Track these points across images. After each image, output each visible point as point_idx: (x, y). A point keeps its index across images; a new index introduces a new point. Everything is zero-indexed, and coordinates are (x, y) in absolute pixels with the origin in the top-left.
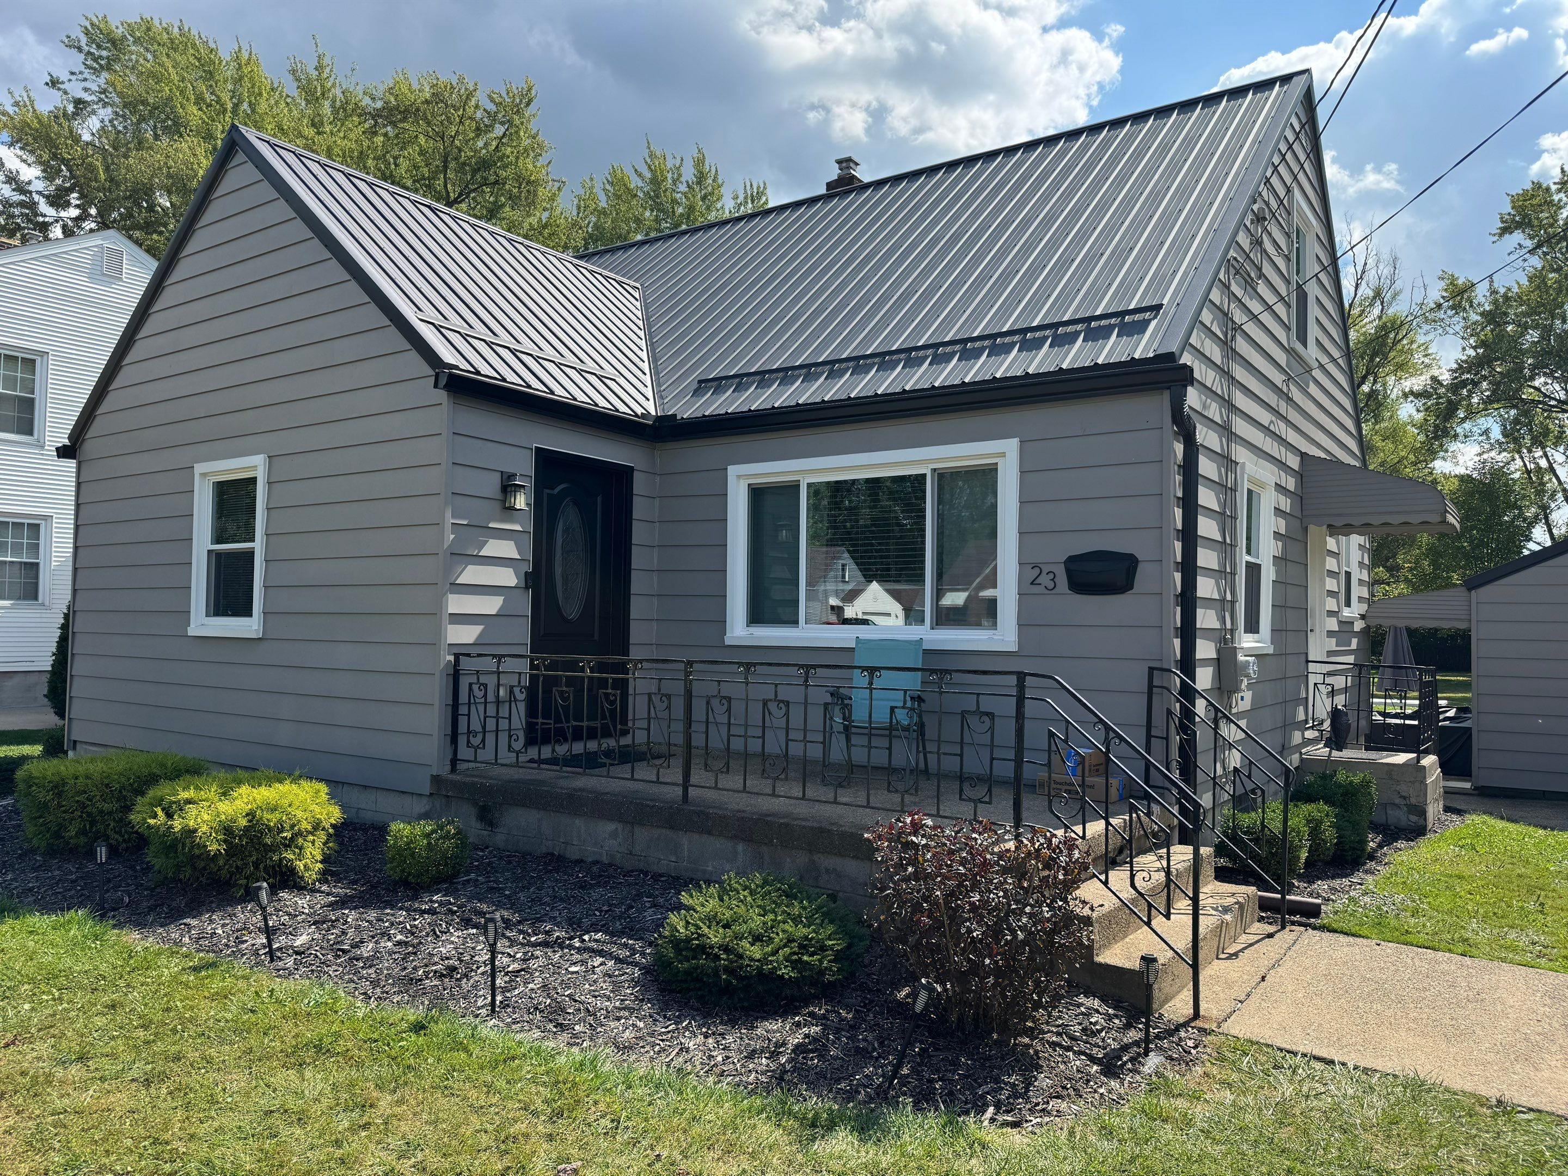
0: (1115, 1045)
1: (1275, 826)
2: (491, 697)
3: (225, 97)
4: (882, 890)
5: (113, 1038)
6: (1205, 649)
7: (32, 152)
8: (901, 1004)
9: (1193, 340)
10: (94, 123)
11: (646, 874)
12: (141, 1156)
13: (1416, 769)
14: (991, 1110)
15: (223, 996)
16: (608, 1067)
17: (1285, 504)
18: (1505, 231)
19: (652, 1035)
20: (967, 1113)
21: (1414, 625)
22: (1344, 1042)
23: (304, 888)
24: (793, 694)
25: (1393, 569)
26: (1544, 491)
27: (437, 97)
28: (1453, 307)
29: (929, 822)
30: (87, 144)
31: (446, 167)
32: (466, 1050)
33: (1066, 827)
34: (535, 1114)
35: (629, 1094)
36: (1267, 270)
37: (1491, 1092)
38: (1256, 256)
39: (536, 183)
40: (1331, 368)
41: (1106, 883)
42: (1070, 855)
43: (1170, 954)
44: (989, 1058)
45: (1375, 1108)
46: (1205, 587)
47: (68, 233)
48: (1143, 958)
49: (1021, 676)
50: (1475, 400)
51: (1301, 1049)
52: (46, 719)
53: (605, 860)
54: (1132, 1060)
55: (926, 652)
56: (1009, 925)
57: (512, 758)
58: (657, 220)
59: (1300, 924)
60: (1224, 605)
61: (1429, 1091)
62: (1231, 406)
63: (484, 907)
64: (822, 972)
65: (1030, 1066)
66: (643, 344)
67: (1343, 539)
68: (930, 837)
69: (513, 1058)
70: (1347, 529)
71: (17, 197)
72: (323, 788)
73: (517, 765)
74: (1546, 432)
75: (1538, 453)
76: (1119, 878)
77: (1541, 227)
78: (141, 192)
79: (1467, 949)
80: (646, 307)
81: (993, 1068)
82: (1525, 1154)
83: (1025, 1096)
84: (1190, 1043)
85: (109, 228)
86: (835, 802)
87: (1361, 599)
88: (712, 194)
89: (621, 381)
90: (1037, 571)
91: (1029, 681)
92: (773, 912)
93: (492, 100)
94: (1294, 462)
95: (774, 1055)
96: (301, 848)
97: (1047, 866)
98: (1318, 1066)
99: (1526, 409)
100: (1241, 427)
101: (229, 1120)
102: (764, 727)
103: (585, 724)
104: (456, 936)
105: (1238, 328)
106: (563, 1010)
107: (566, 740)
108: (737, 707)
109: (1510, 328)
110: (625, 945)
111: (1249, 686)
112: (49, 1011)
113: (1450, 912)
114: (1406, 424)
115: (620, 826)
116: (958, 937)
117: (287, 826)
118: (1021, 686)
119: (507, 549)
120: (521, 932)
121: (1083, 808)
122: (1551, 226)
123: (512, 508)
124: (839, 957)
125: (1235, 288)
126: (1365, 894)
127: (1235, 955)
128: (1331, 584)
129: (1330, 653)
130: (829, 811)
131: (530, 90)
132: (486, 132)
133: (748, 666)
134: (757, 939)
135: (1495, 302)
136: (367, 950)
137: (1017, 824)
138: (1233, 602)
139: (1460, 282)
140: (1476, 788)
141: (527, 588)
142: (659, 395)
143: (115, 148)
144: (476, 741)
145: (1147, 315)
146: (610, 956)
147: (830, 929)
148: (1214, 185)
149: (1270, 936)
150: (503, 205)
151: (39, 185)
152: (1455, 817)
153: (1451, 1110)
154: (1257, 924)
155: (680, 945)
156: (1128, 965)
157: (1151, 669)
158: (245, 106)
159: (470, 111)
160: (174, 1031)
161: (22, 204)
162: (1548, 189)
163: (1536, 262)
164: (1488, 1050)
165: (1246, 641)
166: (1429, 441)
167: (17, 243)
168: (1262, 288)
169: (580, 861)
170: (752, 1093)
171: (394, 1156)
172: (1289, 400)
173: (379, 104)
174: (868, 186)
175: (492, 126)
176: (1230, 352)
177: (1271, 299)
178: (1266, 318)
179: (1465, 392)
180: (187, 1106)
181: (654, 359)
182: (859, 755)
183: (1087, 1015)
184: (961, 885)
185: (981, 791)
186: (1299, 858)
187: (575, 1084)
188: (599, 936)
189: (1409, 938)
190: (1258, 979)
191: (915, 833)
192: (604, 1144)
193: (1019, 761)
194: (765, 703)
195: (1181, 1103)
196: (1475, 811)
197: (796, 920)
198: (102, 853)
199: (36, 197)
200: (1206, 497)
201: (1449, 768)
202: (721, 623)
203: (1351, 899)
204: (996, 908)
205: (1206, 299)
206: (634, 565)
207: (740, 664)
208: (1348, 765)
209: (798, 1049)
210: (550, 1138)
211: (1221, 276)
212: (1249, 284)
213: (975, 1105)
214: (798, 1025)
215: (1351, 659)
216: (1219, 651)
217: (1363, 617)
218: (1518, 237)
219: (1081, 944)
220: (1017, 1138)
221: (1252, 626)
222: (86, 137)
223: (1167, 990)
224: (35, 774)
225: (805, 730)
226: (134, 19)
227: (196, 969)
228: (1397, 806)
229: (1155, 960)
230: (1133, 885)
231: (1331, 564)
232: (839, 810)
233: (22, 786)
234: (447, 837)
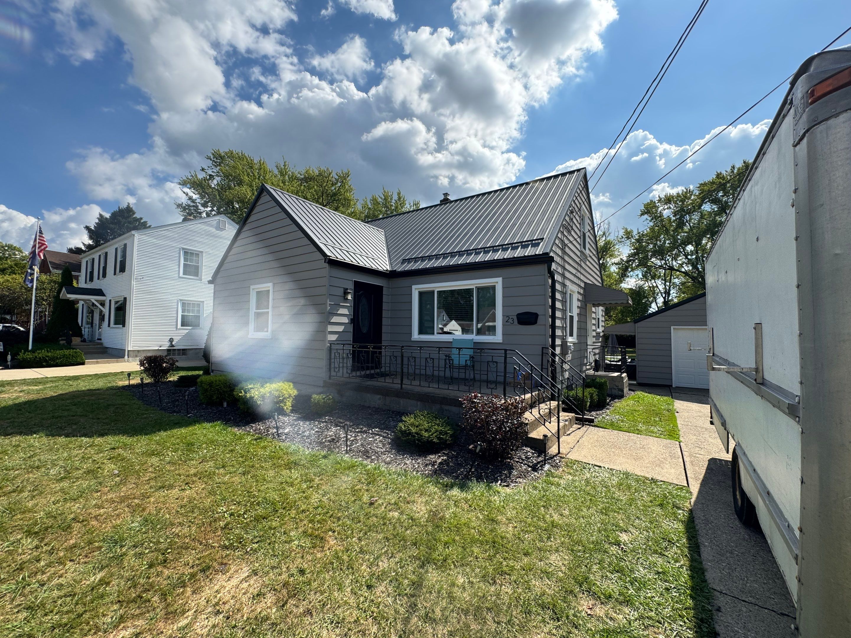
0: (535, 462)
1: (580, 395)
2: (341, 357)
3: (256, 174)
4: (466, 416)
5: (233, 461)
6: (558, 342)
7: (197, 191)
8: (470, 450)
9: (553, 249)
10: (215, 182)
11: (390, 411)
12: (244, 497)
13: (620, 378)
14: (500, 481)
15: (265, 448)
16: (383, 469)
17: (580, 298)
18: (642, 214)
19: (395, 459)
20: (492, 482)
21: (619, 334)
22: (604, 461)
23: (286, 415)
24: (435, 356)
25: (610, 317)
26: (655, 293)
27: (320, 174)
28: (626, 238)
29: (479, 395)
30: (214, 188)
31: (323, 196)
32: (340, 464)
33: (519, 396)
34: (363, 483)
35: (390, 477)
36: (574, 227)
37: (650, 477)
38: (571, 224)
39: (350, 200)
40: (593, 257)
41: (531, 413)
42: (522, 405)
43: (551, 434)
44: (498, 466)
45: (615, 480)
46: (558, 323)
47: (208, 215)
48: (544, 435)
49: (506, 350)
50: (634, 265)
51: (591, 463)
52: (203, 363)
53: (377, 407)
54: (541, 466)
55: (474, 343)
56: (504, 426)
57: (348, 375)
58: (386, 211)
59: (588, 425)
60: (563, 328)
61: (631, 475)
62: (564, 269)
63: (341, 421)
64: (446, 440)
65: (510, 468)
66: (385, 248)
67: (597, 308)
68: (479, 400)
69: (354, 466)
70: (598, 305)
71: (192, 204)
72: (291, 384)
73: (349, 377)
74: (655, 275)
75: (653, 281)
76: (535, 411)
77: (653, 213)
78: (230, 203)
79: (639, 432)
80: (386, 237)
81: (499, 469)
82: (661, 494)
83: (509, 477)
84: (558, 461)
85: (221, 214)
86: (448, 389)
87: (602, 326)
88: (403, 203)
89: (379, 259)
90: (508, 318)
91: (508, 352)
92: (431, 422)
93: (337, 175)
94: (582, 285)
95: (433, 465)
96: (285, 403)
97: (515, 408)
98: (597, 468)
99: (649, 268)
100: (567, 275)
101: (271, 485)
102: (426, 366)
103: (370, 365)
104: (334, 429)
105: (566, 245)
106: (368, 452)
107: (364, 370)
108: (418, 360)
109: (644, 244)
110: (385, 432)
111: (571, 353)
112: (212, 453)
113: (633, 421)
114: (613, 273)
115: (381, 396)
116: (488, 430)
117: (281, 396)
118: (506, 354)
119: (345, 311)
120: (353, 428)
121: (524, 390)
122: (656, 213)
123: (347, 299)
124: (451, 436)
125: (565, 233)
126: (607, 416)
127: (569, 434)
128: (594, 322)
129: (594, 342)
130: (446, 392)
131: (349, 172)
132: (335, 185)
133: (421, 347)
134: (426, 431)
135: (639, 236)
136: (307, 433)
137: (505, 396)
138: (566, 327)
139: (629, 230)
140: (638, 383)
141: (351, 323)
142: (391, 264)
143: (222, 189)
144: (337, 370)
145: (539, 241)
146: (380, 435)
147: (449, 428)
148: (558, 201)
149: (579, 428)
150: (340, 207)
151: (198, 201)
152: (632, 392)
153: (638, 481)
154: (575, 425)
155: (403, 433)
156: (538, 438)
157: (543, 348)
158: (261, 177)
159: (330, 178)
160: (251, 458)
161: (194, 206)
162: (655, 202)
163: (652, 224)
164: (647, 463)
165: (570, 339)
166: (620, 278)
167: (192, 218)
168: (573, 233)
169: (369, 407)
170: (427, 477)
171: (321, 496)
172: (581, 266)
173: (302, 177)
174: (453, 201)
175: (337, 183)
176: (564, 252)
177: (576, 237)
178: (574, 242)
179: (631, 263)
180: (257, 481)
181: (389, 253)
182: (456, 375)
183: (527, 453)
184: (489, 414)
185: (493, 386)
186: (587, 405)
187: (374, 474)
188: (377, 429)
189: (621, 429)
190: (577, 441)
191: (475, 399)
192: (384, 492)
193: (505, 376)
194: (426, 359)
195: (556, 479)
196: (638, 390)
197: (438, 425)
198: (225, 404)
199: (198, 204)
200: (558, 296)
201: (630, 377)
202: (410, 334)
203: (603, 417)
204: (500, 421)
205: (557, 236)
206: (383, 316)
207: (418, 347)
208: (600, 377)
209: (440, 463)
210: (367, 490)
211: (561, 229)
212: (569, 232)
213: (495, 480)
214: (440, 456)
215: (600, 344)
216: (562, 342)
217: (603, 331)
218: (646, 216)
219: (525, 431)
220: (508, 490)
221: (571, 335)
222: (213, 186)
223: (550, 445)
224: (203, 380)
225: (439, 367)
226: (227, 151)
227: (256, 440)
228: (615, 389)
229: (547, 436)
230: (539, 413)
231: (594, 315)
232: (449, 391)
233: (199, 384)
234: (329, 399)
